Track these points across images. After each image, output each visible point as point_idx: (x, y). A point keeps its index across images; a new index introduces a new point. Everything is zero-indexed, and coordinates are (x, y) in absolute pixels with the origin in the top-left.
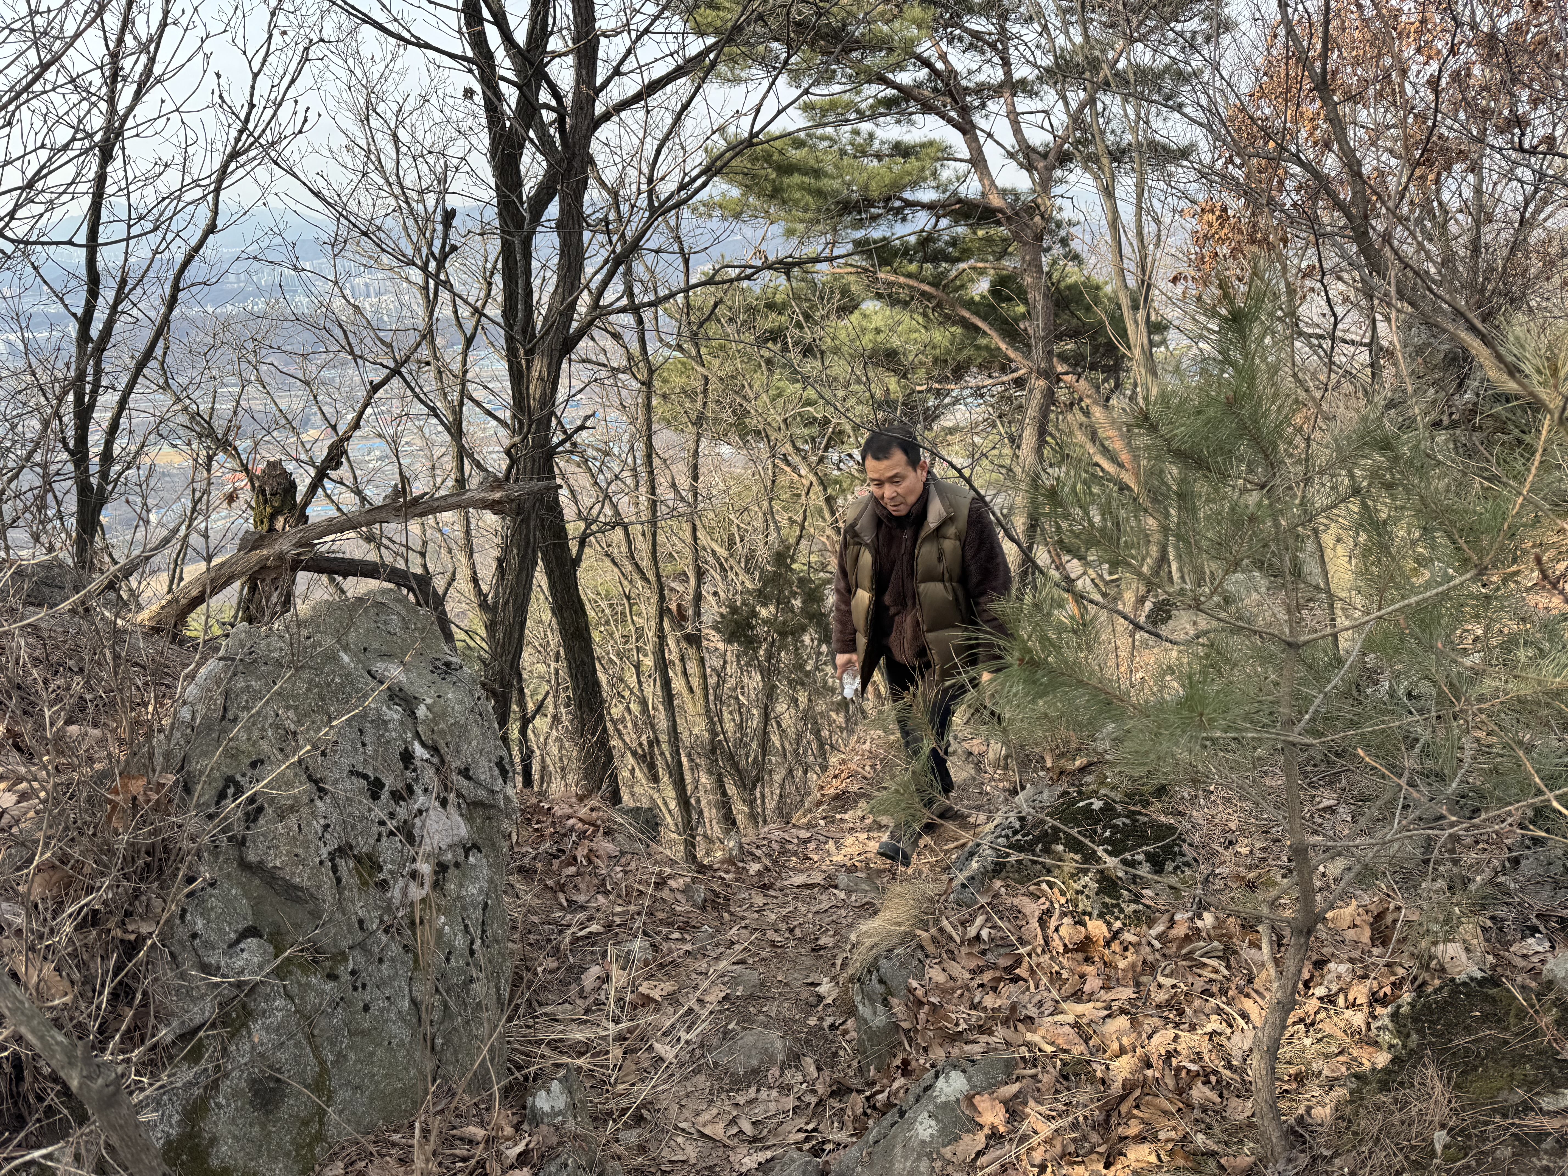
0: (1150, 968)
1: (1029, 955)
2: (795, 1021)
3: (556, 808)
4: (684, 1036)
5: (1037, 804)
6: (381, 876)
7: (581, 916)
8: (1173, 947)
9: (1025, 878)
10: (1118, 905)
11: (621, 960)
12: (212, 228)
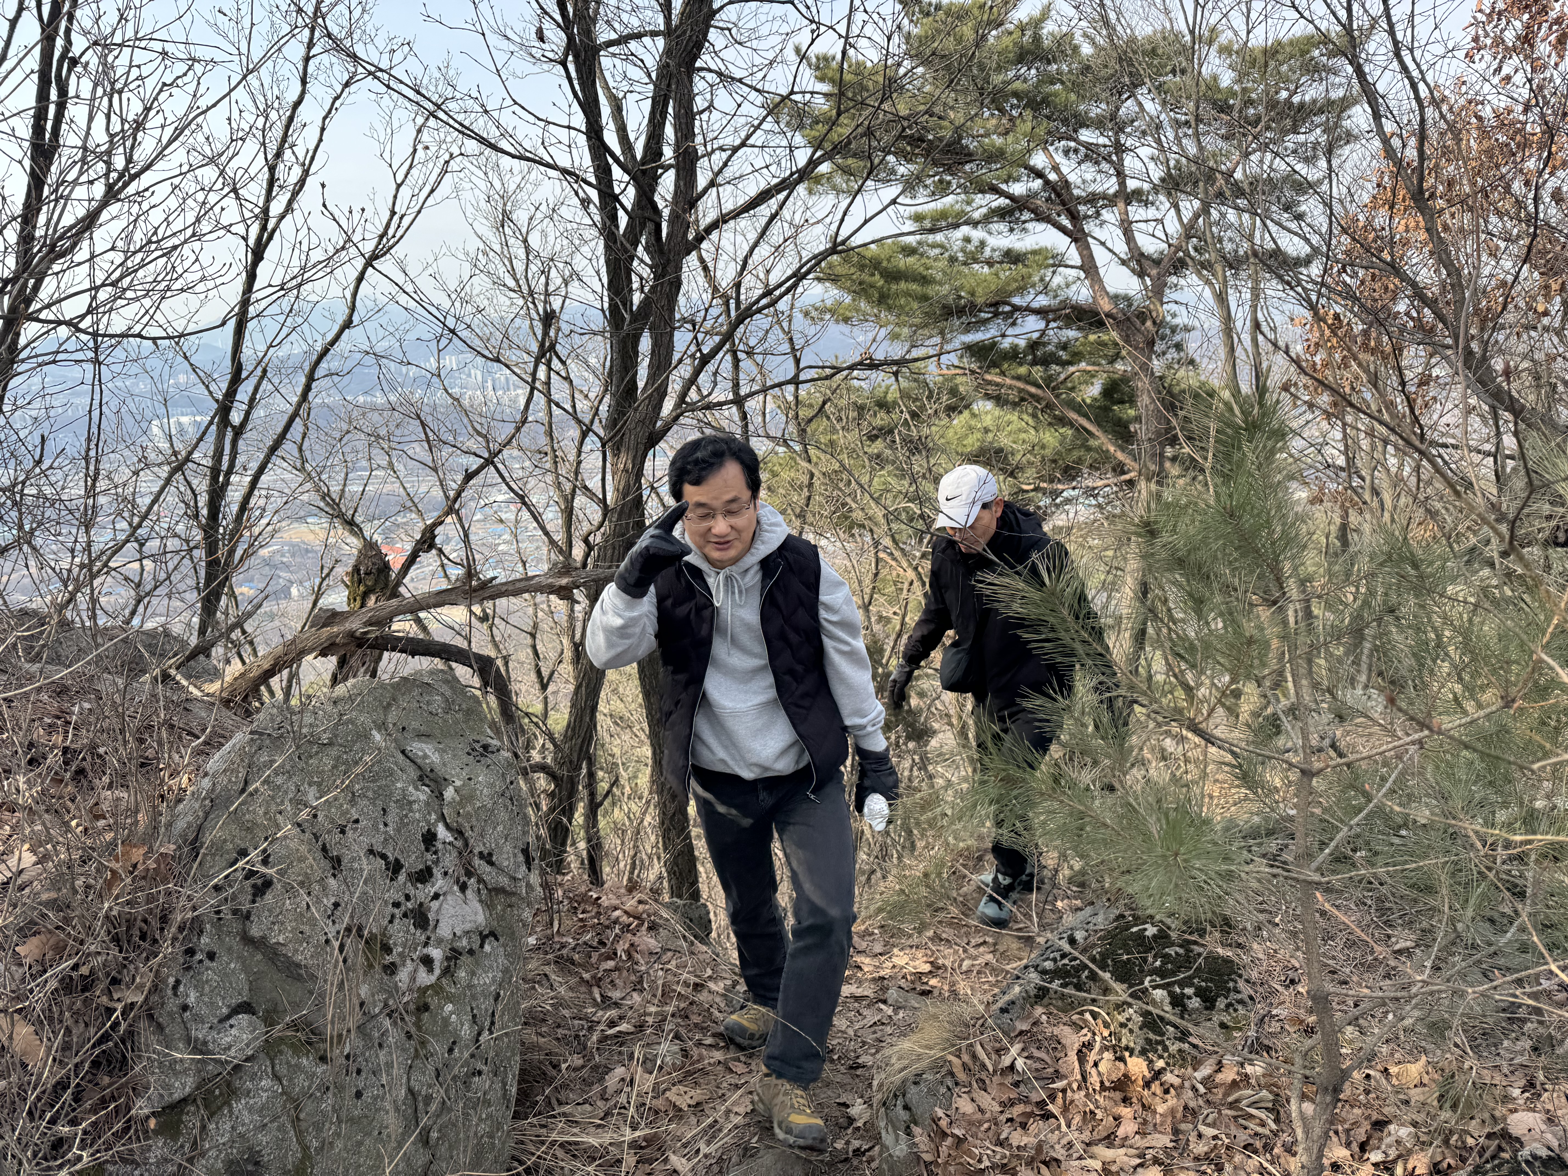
0: (1191, 1114)
1: (1064, 1091)
3: (604, 898)
4: (704, 1149)
5: (1091, 926)
6: (389, 959)
7: (613, 1013)
8: (1219, 1092)
9: (1069, 1005)
10: (1161, 1043)
11: (648, 1063)
12: (348, 324)
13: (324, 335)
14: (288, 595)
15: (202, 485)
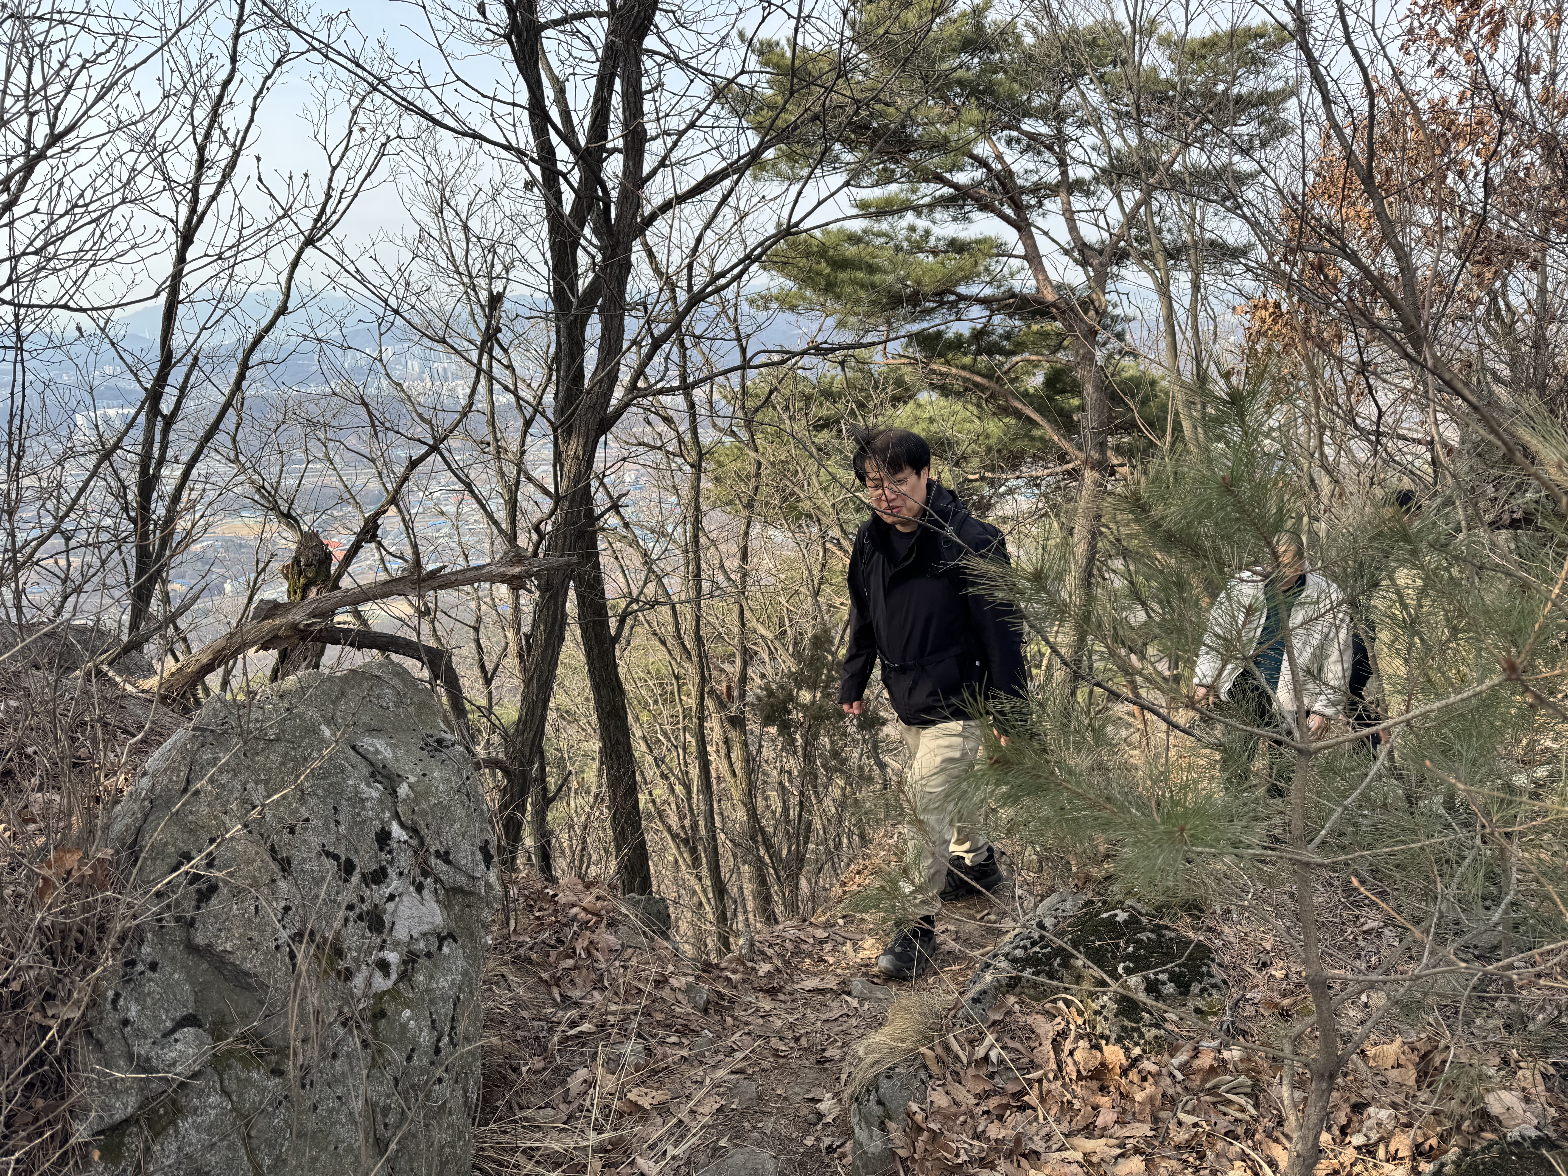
0: (1170, 1101)
1: (1040, 1081)
2: (791, 1140)
3: (561, 895)
4: (672, 1151)
5: (1060, 912)
6: (343, 965)
7: (573, 1013)
8: (1196, 1080)
9: (1041, 994)
10: (1138, 1030)
11: (613, 1064)
12: (283, 310)
13: (257, 322)
14: (221, 591)
15: (131, 478)
